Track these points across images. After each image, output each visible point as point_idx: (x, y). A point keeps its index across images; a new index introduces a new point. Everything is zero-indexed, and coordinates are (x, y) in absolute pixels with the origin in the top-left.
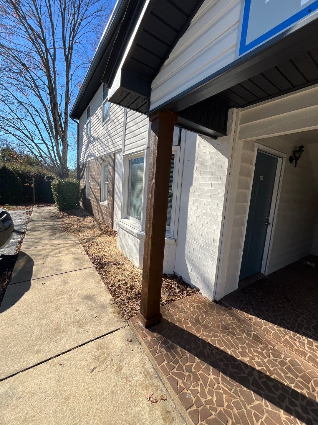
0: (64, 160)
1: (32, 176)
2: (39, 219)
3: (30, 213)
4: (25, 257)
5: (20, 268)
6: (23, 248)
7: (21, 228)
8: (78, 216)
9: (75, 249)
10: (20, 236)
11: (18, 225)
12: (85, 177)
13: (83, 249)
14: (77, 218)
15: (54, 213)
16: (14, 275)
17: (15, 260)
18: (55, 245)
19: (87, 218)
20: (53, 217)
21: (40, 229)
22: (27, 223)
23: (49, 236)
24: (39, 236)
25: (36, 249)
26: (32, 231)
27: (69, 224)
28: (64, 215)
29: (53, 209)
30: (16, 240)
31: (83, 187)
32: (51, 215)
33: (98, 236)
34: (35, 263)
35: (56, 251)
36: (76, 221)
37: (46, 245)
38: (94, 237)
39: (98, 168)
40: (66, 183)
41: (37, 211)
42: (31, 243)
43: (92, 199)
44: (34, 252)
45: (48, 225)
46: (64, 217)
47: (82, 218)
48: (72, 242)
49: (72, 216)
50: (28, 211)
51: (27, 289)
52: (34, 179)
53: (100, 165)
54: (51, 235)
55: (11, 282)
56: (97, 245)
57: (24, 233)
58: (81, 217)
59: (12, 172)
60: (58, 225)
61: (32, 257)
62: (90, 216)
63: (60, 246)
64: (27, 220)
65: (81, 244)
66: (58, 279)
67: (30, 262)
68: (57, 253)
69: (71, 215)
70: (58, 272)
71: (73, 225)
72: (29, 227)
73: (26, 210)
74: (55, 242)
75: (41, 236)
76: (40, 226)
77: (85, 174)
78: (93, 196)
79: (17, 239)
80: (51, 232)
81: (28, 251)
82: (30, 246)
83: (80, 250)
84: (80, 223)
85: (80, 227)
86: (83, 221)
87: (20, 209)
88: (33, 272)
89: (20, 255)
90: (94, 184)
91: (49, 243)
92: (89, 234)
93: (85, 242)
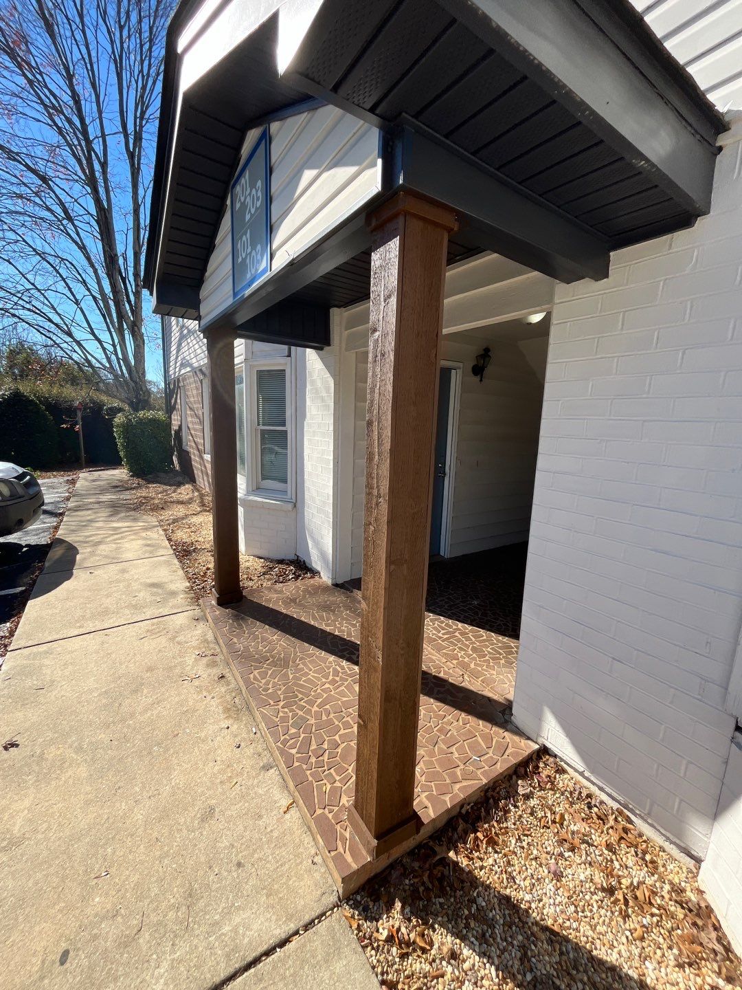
0: (137, 372)
1: (77, 408)
2: (91, 492)
3: (73, 482)
4: (65, 544)
5: (57, 557)
6: (60, 533)
7: (56, 507)
8: (165, 484)
9: (149, 533)
10: (55, 519)
11: (51, 503)
12: (180, 407)
13: (162, 532)
14: (161, 488)
15: (121, 481)
16: (47, 564)
17: (48, 549)
18: (115, 529)
19: (183, 488)
20: (118, 487)
21: (91, 506)
22: (68, 499)
23: (106, 517)
24: (89, 518)
25: (83, 534)
26: (77, 511)
27: (145, 498)
28: (139, 484)
29: (120, 474)
30: (49, 525)
31: (177, 428)
32: (114, 484)
33: (194, 514)
34: (80, 551)
35: (116, 537)
36: (160, 493)
37: (99, 528)
38: (186, 516)
39: (197, 389)
40: (140, 422)
41: (85, 478)
42: (74, 527)
43: (192, 450)
44: (78, 539)
45: (107, 500)
46: (139, 487)
47: (173, 488)
48: (146, 524)
49: (155, 485)
50: (70, 478)
51: (68, 578)
52: (79, 414)
53: (199, 382)
54: (111, 515)
55: (44, 572)
56: (189, 528)
57: (62, 514)
58: (170, 485)
59: (32, 400)
60: (126, 500)
61: (75, 545)
62: (188, 483)
63: (124, 529)
64: (67, 494)
65: (161, 526)
66: (113, 568)
67: (72, 551)
68: (115, 540)
69: (153, 482)
70: (116, 561)
71: (154, 498)
72: (71, 504)
73: (66, 478)
74: (115, 525)
75: (92, 517)
76: (91, 503)
77: (179, 401)
78: (194, 445)
79: (50, 523)
80: (111, 512)
81: (68, 537)
82: (73, 531)
83: (157, 535)
84: (167, 495)
85: (166, 502)
86: (174, 492)
87: (55, 476)
88: (77, 561)
89: (57, 542)
90: (193, 419)
91: (105, 526)
92: (180, 511)
93: (169, 525)
